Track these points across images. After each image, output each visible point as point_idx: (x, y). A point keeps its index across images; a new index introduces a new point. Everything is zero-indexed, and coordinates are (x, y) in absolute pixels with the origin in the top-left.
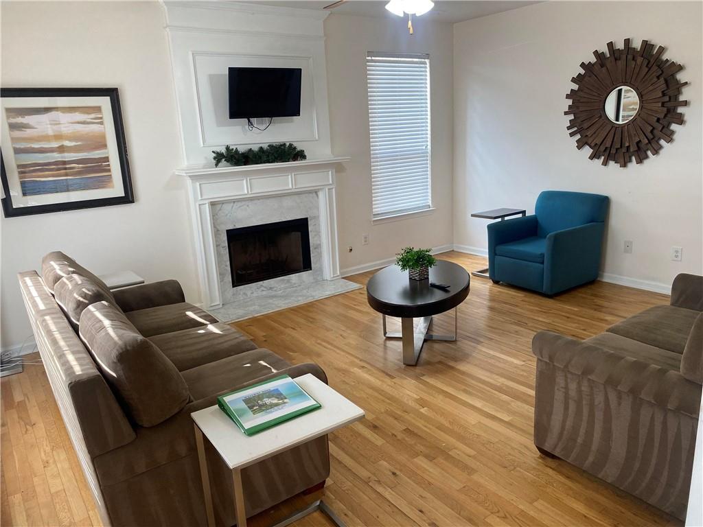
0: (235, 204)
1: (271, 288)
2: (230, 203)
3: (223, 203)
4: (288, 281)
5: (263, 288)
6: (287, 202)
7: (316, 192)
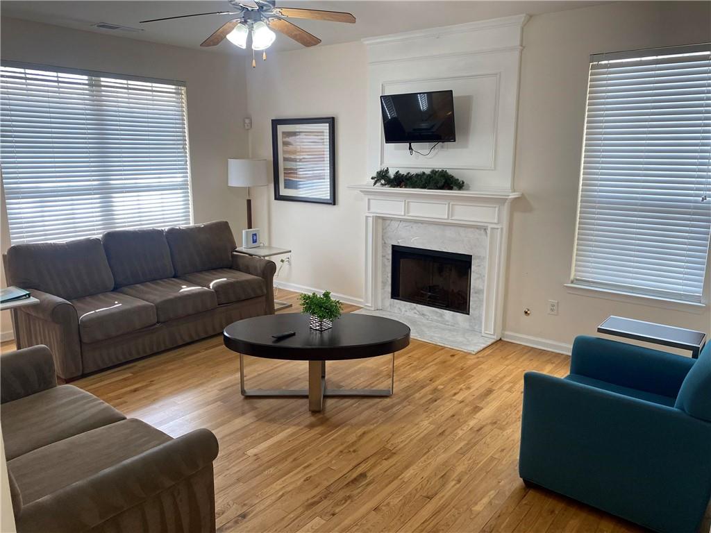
0: (402, 222)
1: (423, 315)
2: (398, 221)
3: (392, 219)
4: (441, 316)
5: (415, 311)
6: (450, 233)
7: (485, 229)
